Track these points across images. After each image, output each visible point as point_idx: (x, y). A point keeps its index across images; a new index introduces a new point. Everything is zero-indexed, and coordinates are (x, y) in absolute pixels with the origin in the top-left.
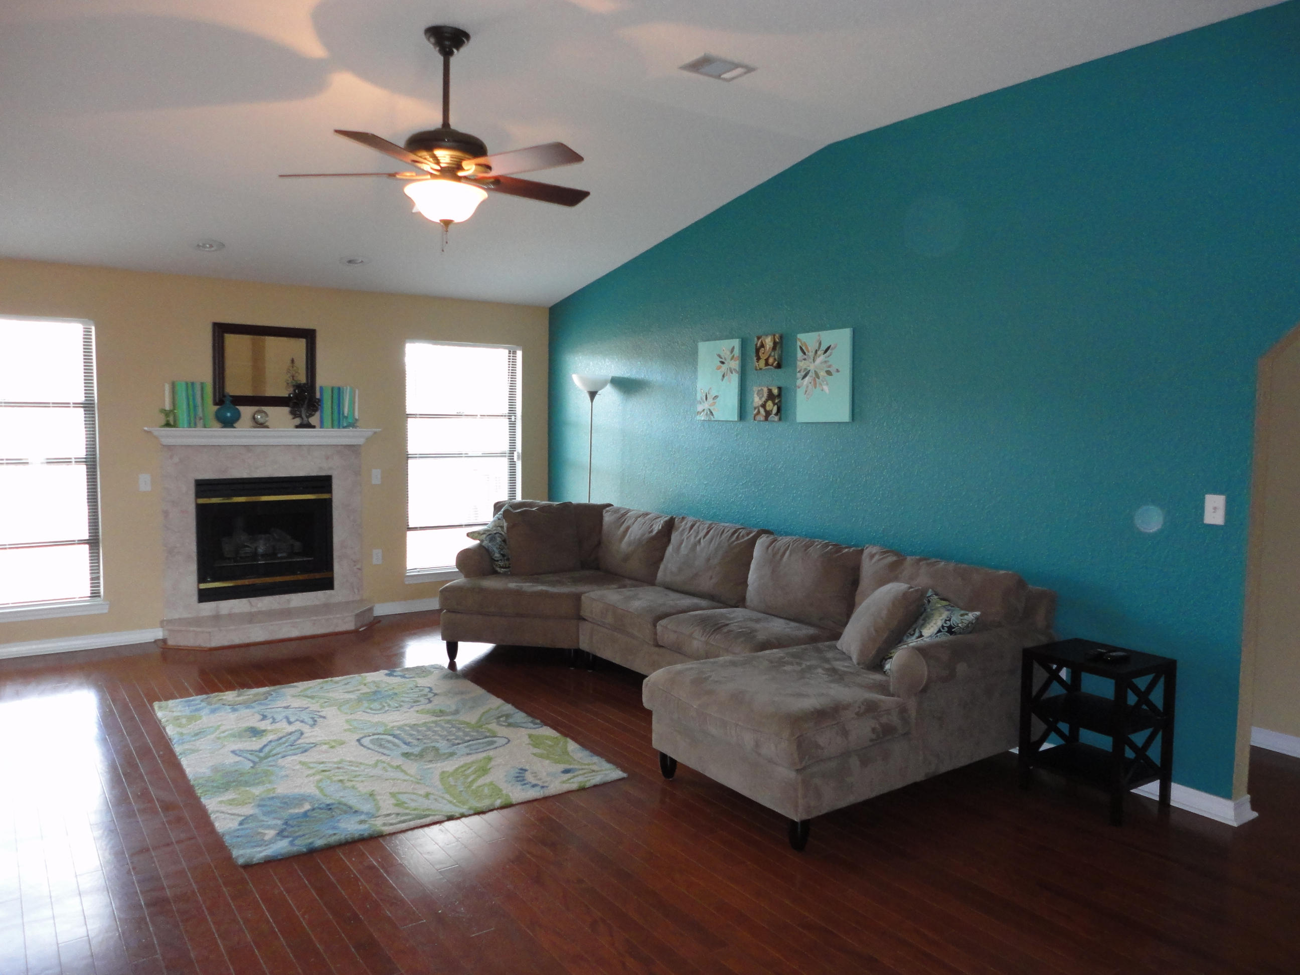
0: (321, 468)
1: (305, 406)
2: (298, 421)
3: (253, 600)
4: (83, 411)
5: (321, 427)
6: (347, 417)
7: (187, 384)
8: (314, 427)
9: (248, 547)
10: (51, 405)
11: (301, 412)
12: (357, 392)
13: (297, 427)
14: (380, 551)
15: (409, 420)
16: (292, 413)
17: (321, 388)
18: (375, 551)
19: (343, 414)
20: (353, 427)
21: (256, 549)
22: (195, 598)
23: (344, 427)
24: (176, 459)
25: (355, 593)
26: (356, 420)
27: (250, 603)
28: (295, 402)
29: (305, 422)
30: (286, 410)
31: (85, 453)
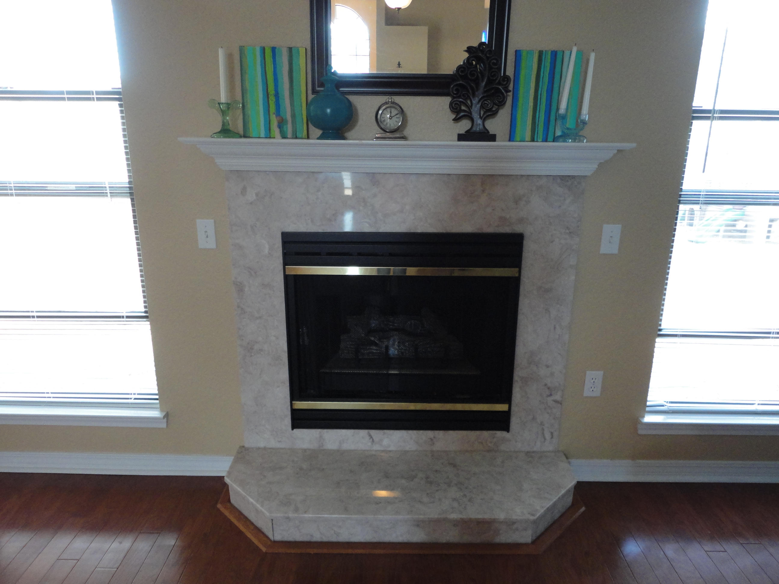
0: (503, 219)
1: (480, 94)
2: (464, 126)
3: (374, 433)
4: (118, 106)
5: (511, 138)
6: (564, 117)
7: (263, 50)
8: (493, 138)
9: (374, 343)
10: (66, 96)
11: (470, 107)
12: (592, 56)
13: (461, 138)
14: (600, 374)
15: (695, 123)
16: (454, 108)
17: (518, 53)
18: (590, 374)
19: (558, 109)
20: (574, 140)
21: (387, 348)
22: (288, 421)
23: (555, 140)
24: (251, 196)
25: (545, 439)
26: (584, 123)
27: (371, 437)
28: (460, 85)
29: (478, 127)
30: (445, 101)
31: (127, 180)
